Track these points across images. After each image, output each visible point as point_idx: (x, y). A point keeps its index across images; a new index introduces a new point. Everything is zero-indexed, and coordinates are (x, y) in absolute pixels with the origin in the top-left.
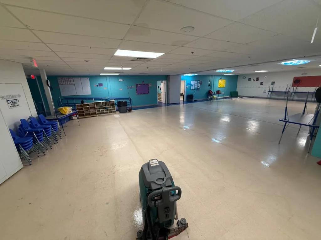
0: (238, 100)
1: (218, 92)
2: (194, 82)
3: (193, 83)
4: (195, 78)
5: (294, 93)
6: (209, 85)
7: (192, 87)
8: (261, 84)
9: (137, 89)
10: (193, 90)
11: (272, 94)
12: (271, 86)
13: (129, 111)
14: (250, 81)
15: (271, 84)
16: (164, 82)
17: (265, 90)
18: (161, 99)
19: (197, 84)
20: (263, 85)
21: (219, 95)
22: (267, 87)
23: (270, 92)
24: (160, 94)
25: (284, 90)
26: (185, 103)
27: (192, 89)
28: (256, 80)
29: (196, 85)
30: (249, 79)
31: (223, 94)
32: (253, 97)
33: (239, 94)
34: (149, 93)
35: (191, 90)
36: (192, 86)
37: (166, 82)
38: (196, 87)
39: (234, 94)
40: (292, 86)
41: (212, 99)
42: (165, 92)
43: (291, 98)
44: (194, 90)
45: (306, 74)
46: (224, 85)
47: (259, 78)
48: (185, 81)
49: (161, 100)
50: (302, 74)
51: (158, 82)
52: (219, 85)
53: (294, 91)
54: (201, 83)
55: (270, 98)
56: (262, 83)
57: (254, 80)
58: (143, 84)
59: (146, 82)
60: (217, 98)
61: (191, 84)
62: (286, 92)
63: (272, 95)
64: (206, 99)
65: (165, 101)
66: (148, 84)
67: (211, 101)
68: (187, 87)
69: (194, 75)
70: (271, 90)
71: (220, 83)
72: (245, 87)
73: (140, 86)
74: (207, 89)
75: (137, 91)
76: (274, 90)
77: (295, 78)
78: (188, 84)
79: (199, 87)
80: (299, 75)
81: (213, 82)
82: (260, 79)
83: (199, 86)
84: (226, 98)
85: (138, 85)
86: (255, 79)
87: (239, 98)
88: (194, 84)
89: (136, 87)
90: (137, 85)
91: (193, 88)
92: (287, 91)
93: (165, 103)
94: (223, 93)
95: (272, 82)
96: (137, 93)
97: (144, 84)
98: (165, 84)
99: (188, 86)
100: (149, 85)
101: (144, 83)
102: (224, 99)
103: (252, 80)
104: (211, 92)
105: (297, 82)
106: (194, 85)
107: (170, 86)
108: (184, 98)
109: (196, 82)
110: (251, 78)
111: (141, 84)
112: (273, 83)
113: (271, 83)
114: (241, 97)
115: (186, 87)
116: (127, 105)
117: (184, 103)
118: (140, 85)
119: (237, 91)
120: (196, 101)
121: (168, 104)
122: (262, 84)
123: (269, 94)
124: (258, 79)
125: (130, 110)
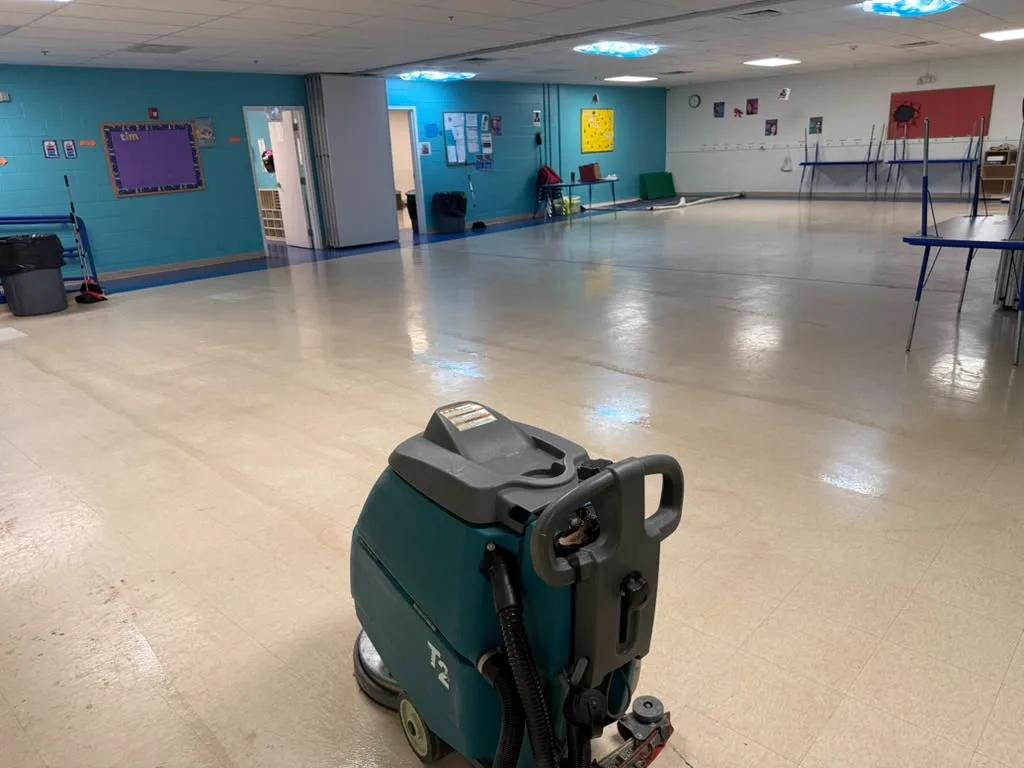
0: (682, 211)
1: (589, 174)
2: (458, 118)
3: (454, 122)
4: (463, 94)
5: (897, 165)
6: (538, 140)
7: (451, 149)
8: (768, 132)
9: (113, 159)
10: (457, 165)
11: (816, 173)
12: (813, 139)
13: (79, 300)
14: (722, 115)
15: (808, 131)
16: (286, 114)
17: (787, 160)
18: (280, 224)
19: (479, 129)
20: (775, 134)
21: (595, 187)
22: (793, 143)
23: (809, 168)
24: (273, 198)
25: (862, 157)
26: (422, 239)
27: (452, 159)
28: (748, 113)
29: (472, 135)
30: (716, 105)
31: (613, 181)
32: (742, 196)
33: (680, 186)
34: (200, 183)
35: (450, 165)
36: (454, 143)
37: (299, 117)
38: (474, 148)
39: (656, 188)
40: (890, 137)
41: (558, 215)
42: (303, 181)
43: (891, 191)
44: (466, 164)
45: (931, 78)
46: (611, 140)
47: (756, 101)
48: (410, 111)
49: (281, 233)
50: (921, 81)
51: (253, 116)
52: (585, 140)
53: (899, 157)
54: (496, 130)
55: (811, 197)
56: (771, 127)
57: (738, 112)
58: (156, 128)
59: (171, 115)
60: (583, 209)
61: (443, 133)
62: (871, 163)
63: (819, 179)
64: (531, 216)
65: (310, 233)
66: (188, 130)
67: (557, 224)
68: (425, 151)
69: (457, 76)
70: (812, 159)
71: (588, 129)
72: (703, 151)
73: (134, 136)
74: (528, 161)
75: (115, 169)
76: (822, 159)
77: (895, 97)
78: (432, 131)
79: (487, 151)
80: (909, 85)
81: (554, 125)
82: (760, 103)
83: (487, 145)
84: (623, 207)
85: (118, 129)
86: (743, 108)
87: (683, 200)
88: (461, 130)
89: (110, 145)
90: (111, 133)
91: (456, 154)
92: (872, 158)
93: (308, 246)
94: (614, 177)
95: (812, 120)
96: (118, 183)
97: (165, 127)
98: (295, 127)
99: (429, 144)
100: (198, 133)
101: (159, 123)
102: (618, 213)
103: (729, 111)
104: (553, 178)
105: (906, 115)
106: (459, 135)
107: (330, 145)
108: (413, 215)
109: (472, 120)
110: (723, 104)
111: (142, 128)
112: (816, 125)
113: (807, 124)
114: (692, 197)
115: (419, 146)
116: (63, 263)
117: (416, 243)
118: (133, 129)
119: (668, 170)
120: (479, 228)
121: (330, 248)
122: (773, 129)
123: (807, 173)
124: (752, 106)
125: (91, 295)
